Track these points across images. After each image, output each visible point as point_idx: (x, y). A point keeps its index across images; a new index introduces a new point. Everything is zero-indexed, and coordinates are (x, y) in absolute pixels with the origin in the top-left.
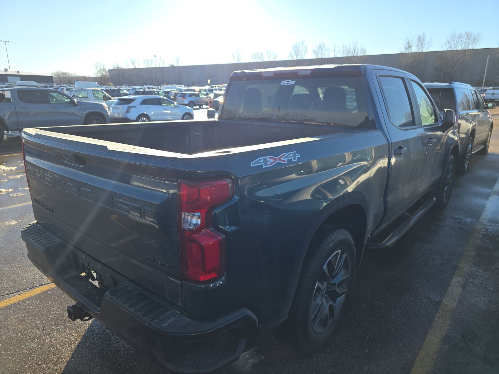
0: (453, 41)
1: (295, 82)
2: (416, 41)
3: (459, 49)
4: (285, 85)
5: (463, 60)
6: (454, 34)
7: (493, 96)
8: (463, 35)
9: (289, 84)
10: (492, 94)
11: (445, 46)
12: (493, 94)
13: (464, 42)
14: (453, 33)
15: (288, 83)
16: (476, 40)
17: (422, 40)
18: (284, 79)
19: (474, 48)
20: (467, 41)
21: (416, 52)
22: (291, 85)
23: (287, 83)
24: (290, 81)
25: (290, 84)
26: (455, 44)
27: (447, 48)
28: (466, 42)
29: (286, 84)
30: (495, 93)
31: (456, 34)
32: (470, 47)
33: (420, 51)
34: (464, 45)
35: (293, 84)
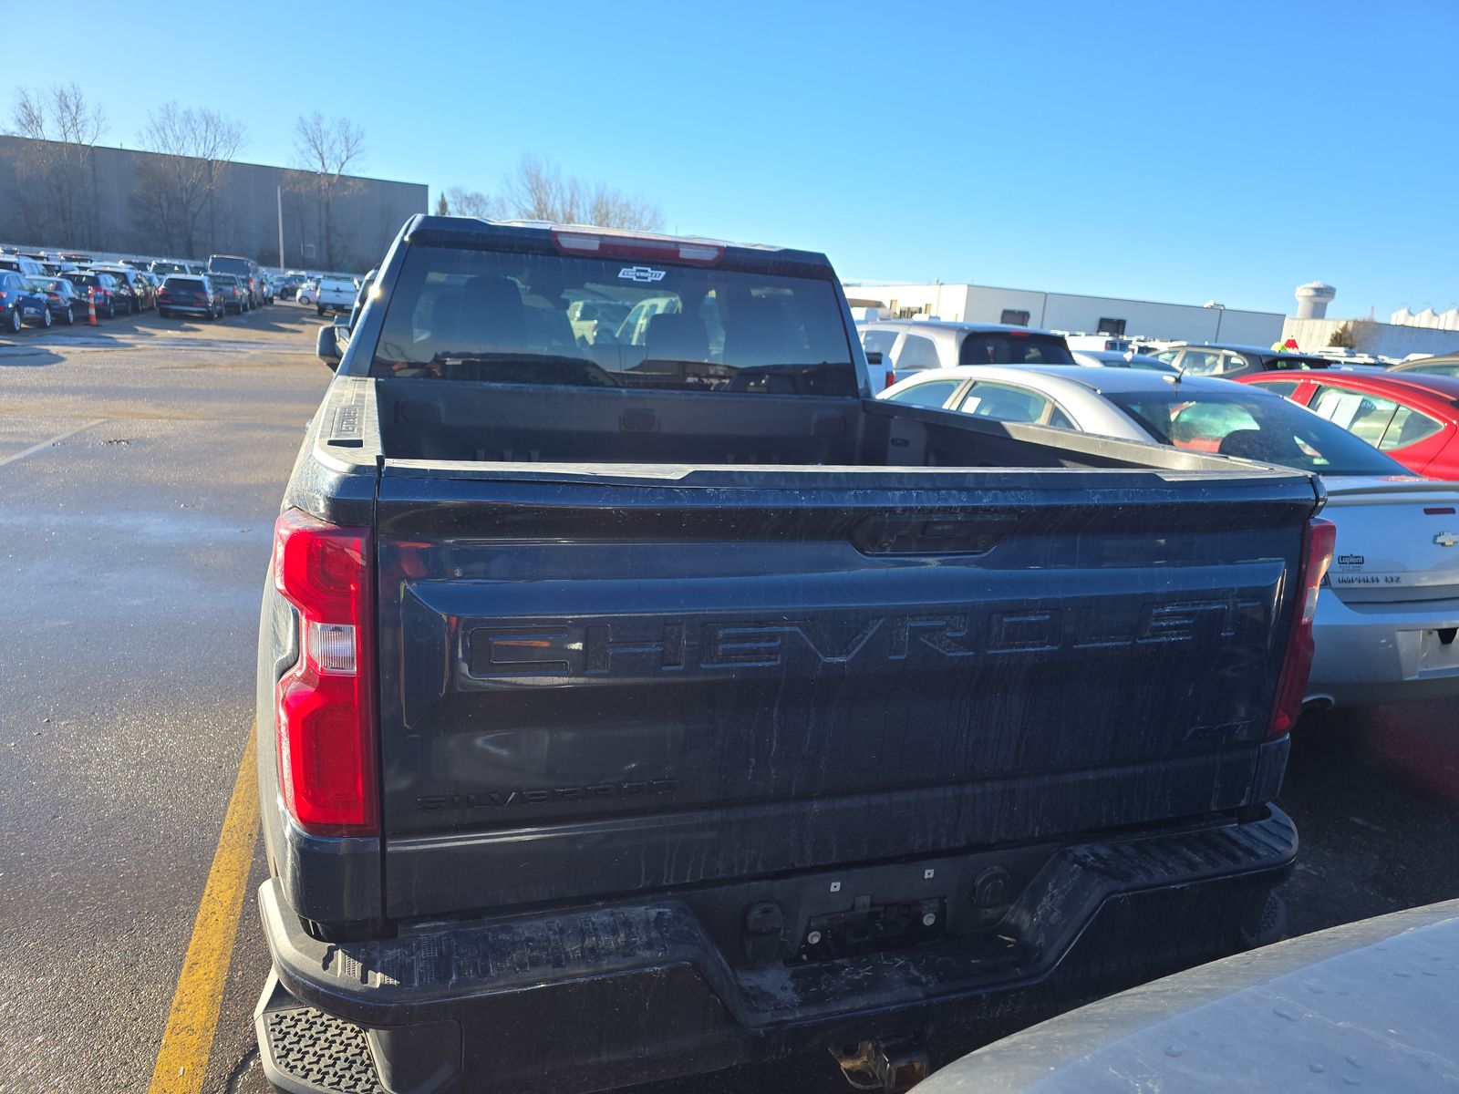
0: (172, 130)
1: (663, 273)
2: (55, 106)
3: (190, 155)
4: (635, 279)
5: (208, 187)
6: (170, 107)
7: (338, 296)
8: (195, 116)
9: (647, 278)
10: (335, 291)
11: (149, 137)
12: (338, 290)
13: (201, 139)
14: (167, 106)
15: (643, 274)
16: (233, 138)
17: (73, 109)
18: (629, 263)
19: (232, 160)
20: (210, 136)
21: (60, 140)
22: (652, 281)
23: (638, 274)
24: (649, 269)
25: (649, 280)
26: (177, 139)
27: (156, 147)
28: (206, 137)
29: (637, 277)
30: (341, 289)
31: (175, 111)
32: (221, 155)
33: (72, 139)
34: (202, 146)
35: (660, 279)
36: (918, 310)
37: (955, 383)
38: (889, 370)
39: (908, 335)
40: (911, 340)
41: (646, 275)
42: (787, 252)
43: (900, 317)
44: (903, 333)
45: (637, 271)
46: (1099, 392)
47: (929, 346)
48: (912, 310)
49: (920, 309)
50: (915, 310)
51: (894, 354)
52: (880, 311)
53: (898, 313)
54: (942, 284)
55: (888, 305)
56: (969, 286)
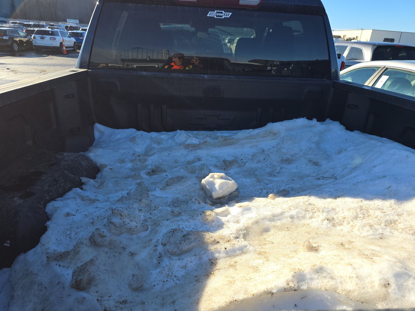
1: (231, 14)
4: (215, 17)
9: (222, 16)
15: (220, 14)
18: (213, 8)
22: (225, 18)
23: (217, 14)
24: (223, 12)
25: (223, 17)
29: (217, 16)
35: (229, 17)
36: (353, 39)
37: (376, 69)
38: (343, 61)
39: (352, 47)
40: (352, 49)
41: (221, 15)
43: (347, 41)
44: (349, 46)
45: (217, 12)
47: (360, 51)
48: (351, 39)
49: (354, 38)
50: (352, 38)
51: (345, 54)
52: (340, 39)
53: (346, 40)
54: (363, 30)
55: (342, 37)
56: (373, 30)
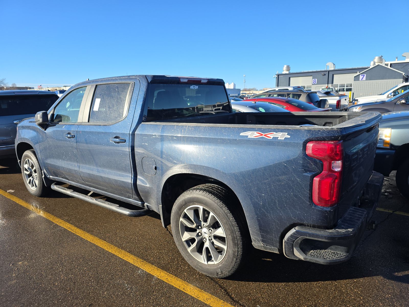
1: (198, 87)
15: (194, 87)
18: (192, 84)
22: (196, 89)
42: (218, 79)
46: (248, 106)
